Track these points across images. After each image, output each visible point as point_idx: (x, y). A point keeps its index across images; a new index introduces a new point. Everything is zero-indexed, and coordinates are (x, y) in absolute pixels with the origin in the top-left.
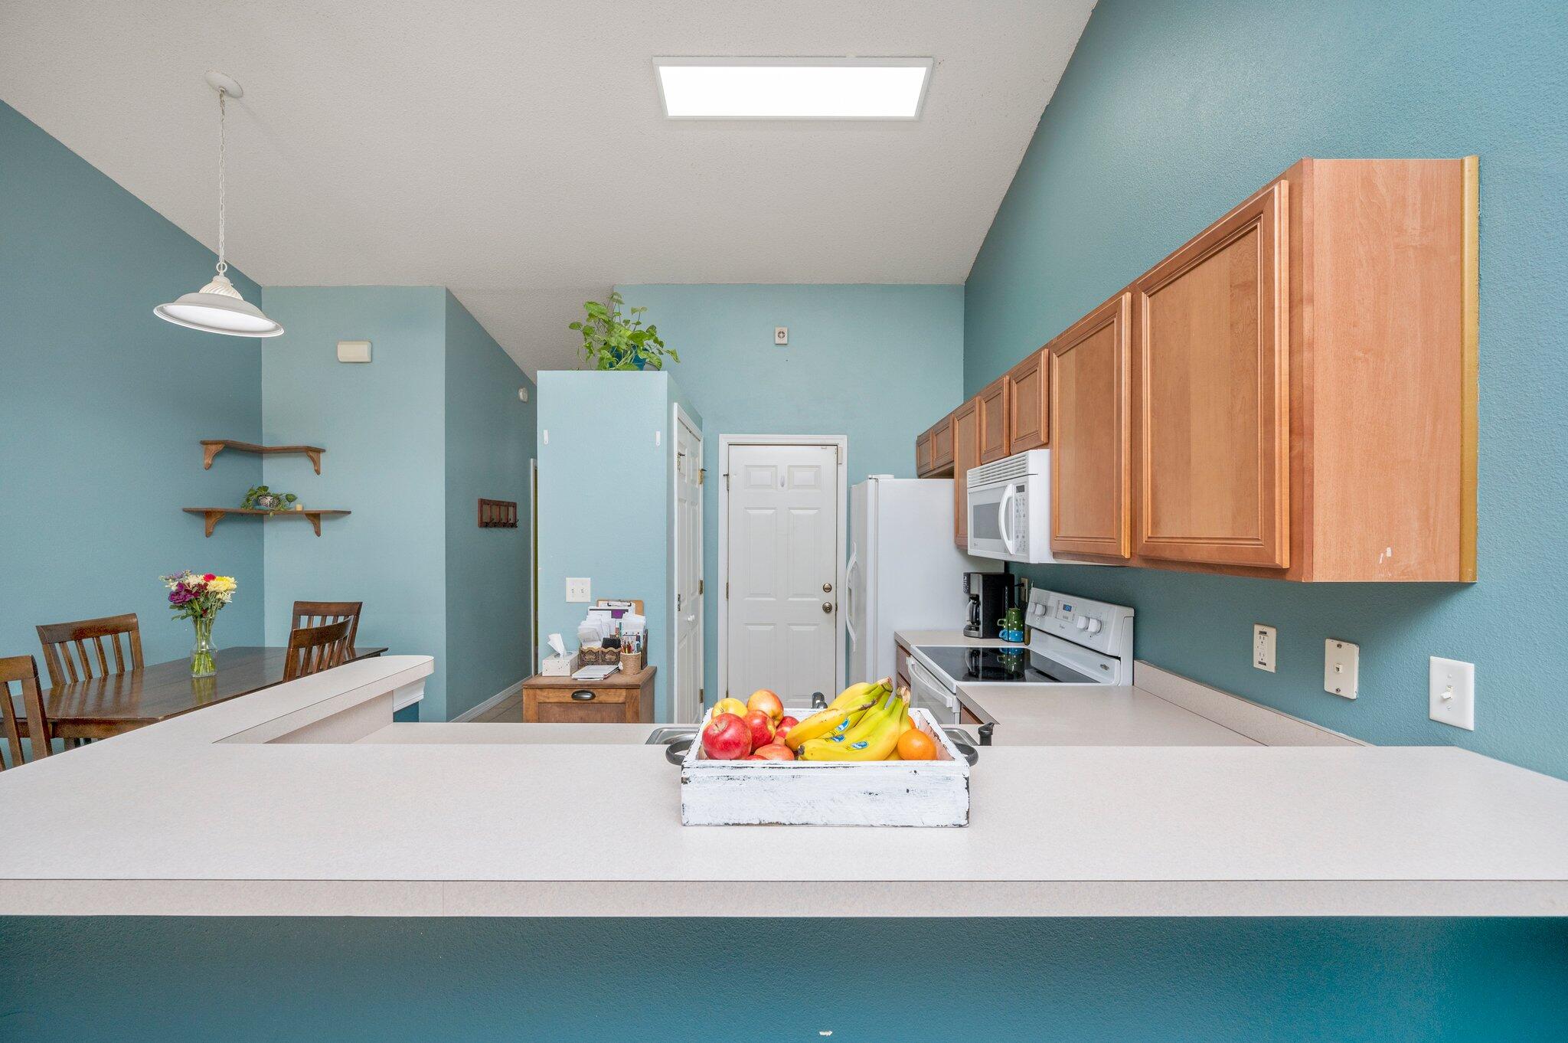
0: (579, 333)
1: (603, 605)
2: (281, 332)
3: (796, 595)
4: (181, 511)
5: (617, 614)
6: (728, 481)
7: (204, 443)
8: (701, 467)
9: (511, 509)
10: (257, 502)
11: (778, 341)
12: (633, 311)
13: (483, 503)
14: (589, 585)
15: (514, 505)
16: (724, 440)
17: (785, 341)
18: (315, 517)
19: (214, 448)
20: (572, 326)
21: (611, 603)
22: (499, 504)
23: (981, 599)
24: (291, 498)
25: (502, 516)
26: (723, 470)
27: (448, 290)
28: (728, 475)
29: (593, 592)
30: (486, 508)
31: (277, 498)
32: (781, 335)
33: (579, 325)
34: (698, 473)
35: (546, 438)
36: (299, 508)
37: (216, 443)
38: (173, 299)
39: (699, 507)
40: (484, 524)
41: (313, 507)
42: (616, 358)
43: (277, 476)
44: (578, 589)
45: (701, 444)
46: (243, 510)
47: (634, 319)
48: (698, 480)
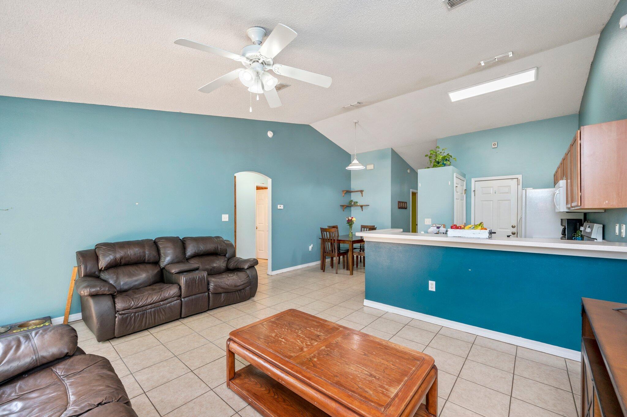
0: (428, 158)
1: (434, 225)
2: (365, 168)
3: (500, 229)
4: (340, 206)
5: (438, 228)
6: (475, 193)
7: (343, 191)
8: (465, 189)
9: (406, 204)
10: (351, 204)
11: (493, 147)
12: (443, 150)
13: (399, 202)
14: (431, 221)
15: (406, 203)
16: (473, 180)
17: (496, 146)
18: (362, 206)
19: (345, 192)
20: (426, 156)
21: (436, 225)
22: (403, 202)
23: (566, 227)
24: (357, 202)
25: (403, 206)
26: (473, 189)
27: (392, 148)
28: (475, 191)
29: (432, 223)
30: (400, 203)
31: (354, 202)
32: (495, 145)
33: (428, 155)
34: (464, 191)
35: (420, 185)
36: (359, 205)
37: (345, 191)
38: (348, 166)
39: (464, 201)
40: (399, 208)
41: (361, 204)
42: (437, 164)
43: (354, 197)
44: (428, 221)
45: (465, 182)
46: (348, 205)
47: (443, 152)
48: (464, 193)
